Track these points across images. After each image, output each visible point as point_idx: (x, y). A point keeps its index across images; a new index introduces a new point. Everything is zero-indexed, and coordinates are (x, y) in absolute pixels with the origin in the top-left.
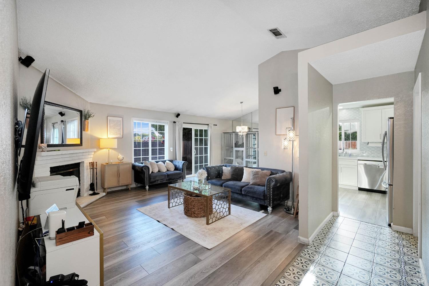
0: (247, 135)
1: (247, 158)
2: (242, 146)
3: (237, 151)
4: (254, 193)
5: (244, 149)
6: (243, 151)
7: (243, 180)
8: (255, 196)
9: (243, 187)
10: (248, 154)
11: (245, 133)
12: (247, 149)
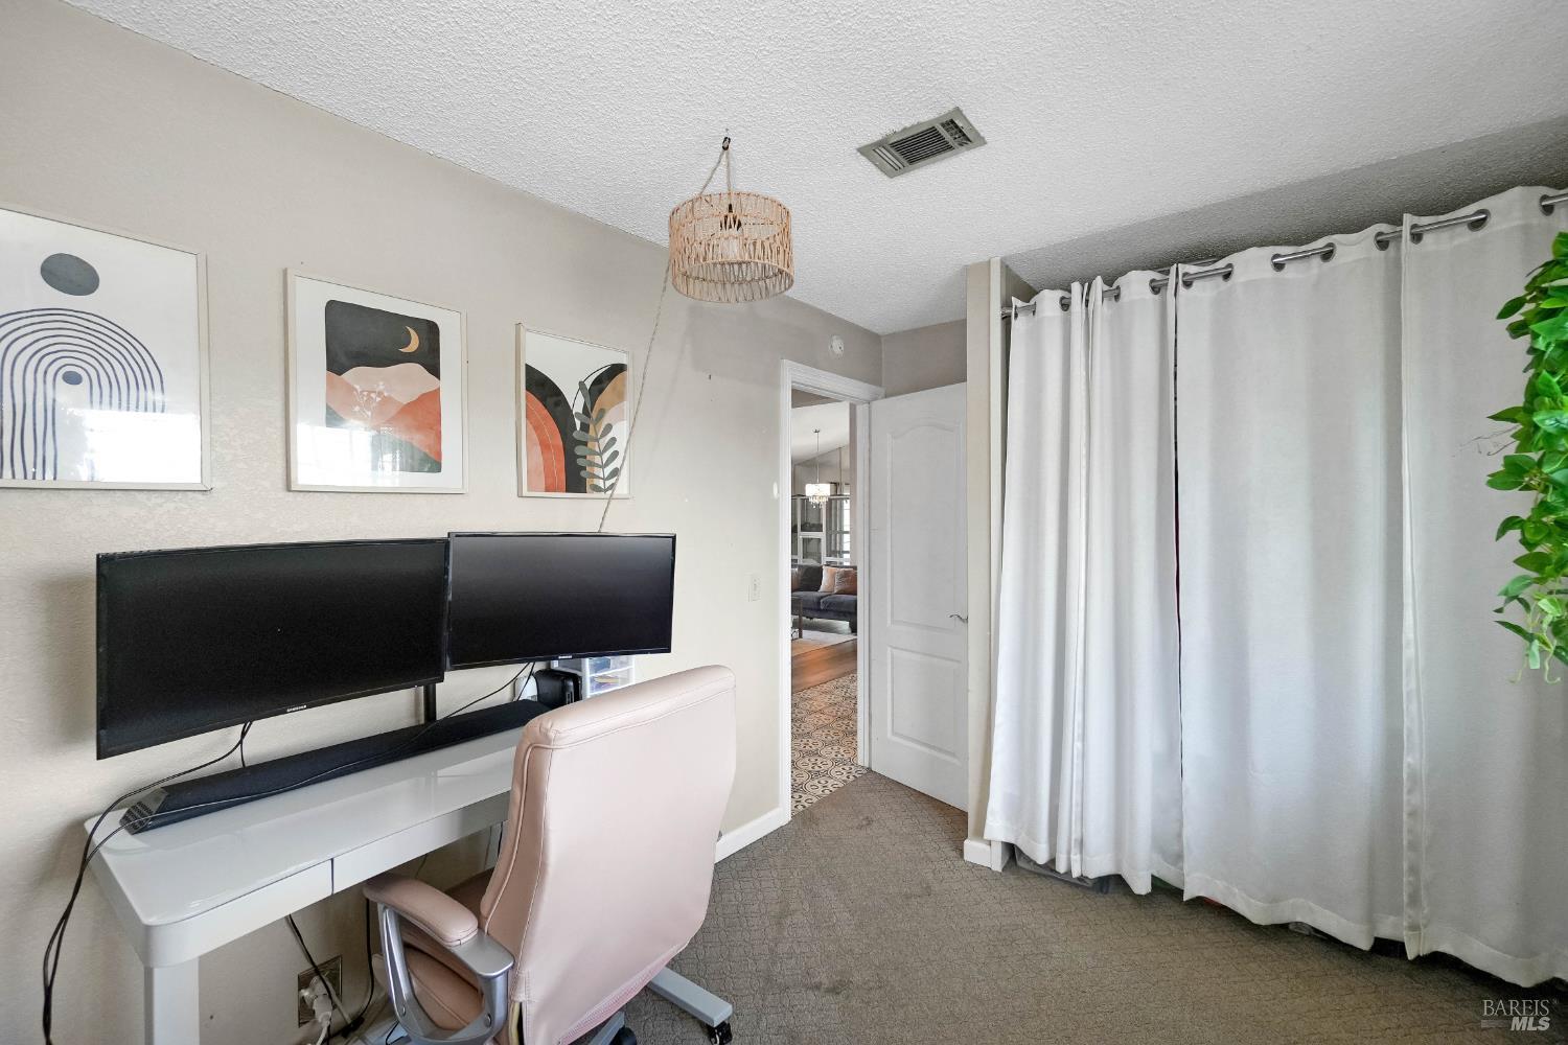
0: (830, 501)
1: (829, 555)
2: (819, 528)
3: (806, 541)
4: (841, 604)
5: (822, 535)
6: (819, 540)
7: (822, 588)
8: (842, 609)
9: (822, 597)
10: (833, 548)
11: (825, 500)
12: (831, 536)
